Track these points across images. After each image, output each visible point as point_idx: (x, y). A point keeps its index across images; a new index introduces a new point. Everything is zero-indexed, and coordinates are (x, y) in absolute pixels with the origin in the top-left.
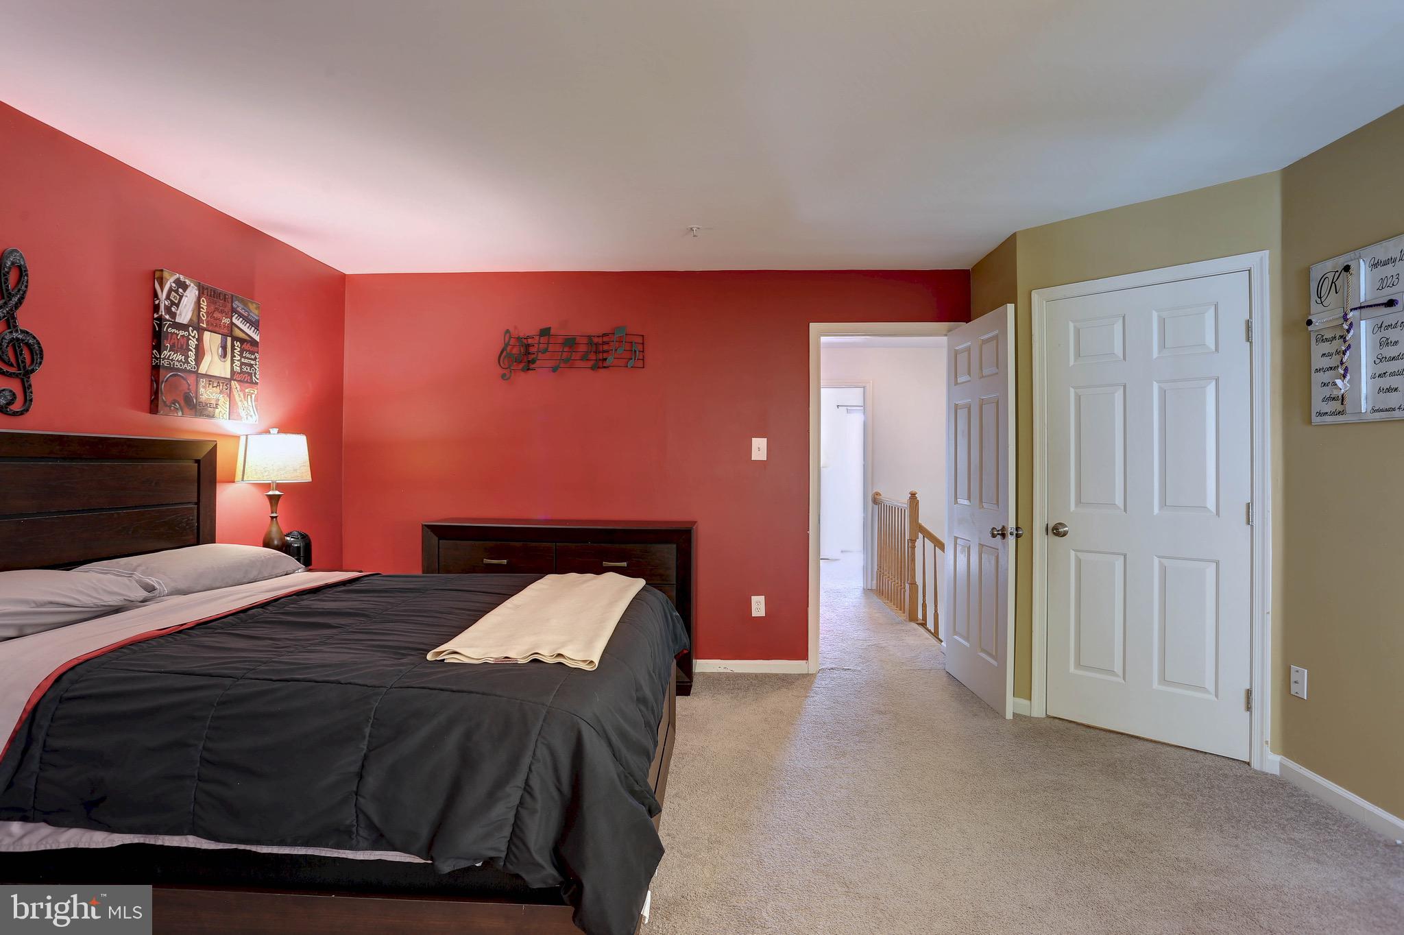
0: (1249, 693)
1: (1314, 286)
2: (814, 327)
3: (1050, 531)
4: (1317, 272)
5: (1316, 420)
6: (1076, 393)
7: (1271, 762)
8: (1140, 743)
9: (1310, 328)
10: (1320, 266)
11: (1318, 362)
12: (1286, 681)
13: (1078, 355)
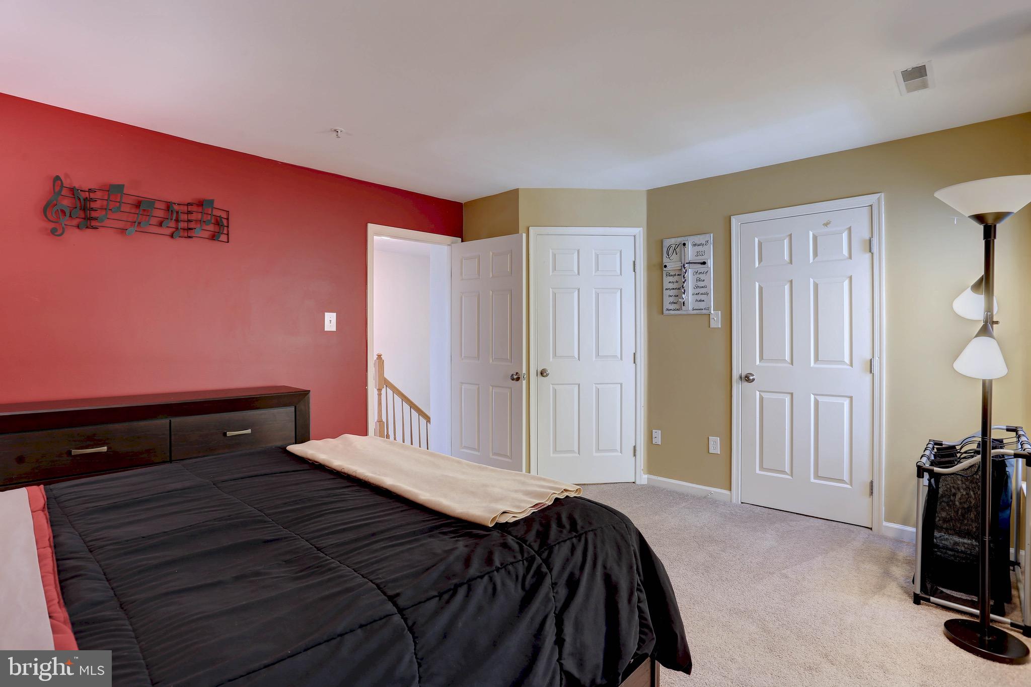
0: (635, 447)
1: (665, 250)
2: (371, 227)
3: (539, 373)
4: (667, 243)
5: (665, 312)
6: (553, 292)
7: (643, 479)
8: (590, 487)
9: (665, 269)
10: (668, 240)
11: (666, 285)
12: (650, 437)
13: (554, 269)
